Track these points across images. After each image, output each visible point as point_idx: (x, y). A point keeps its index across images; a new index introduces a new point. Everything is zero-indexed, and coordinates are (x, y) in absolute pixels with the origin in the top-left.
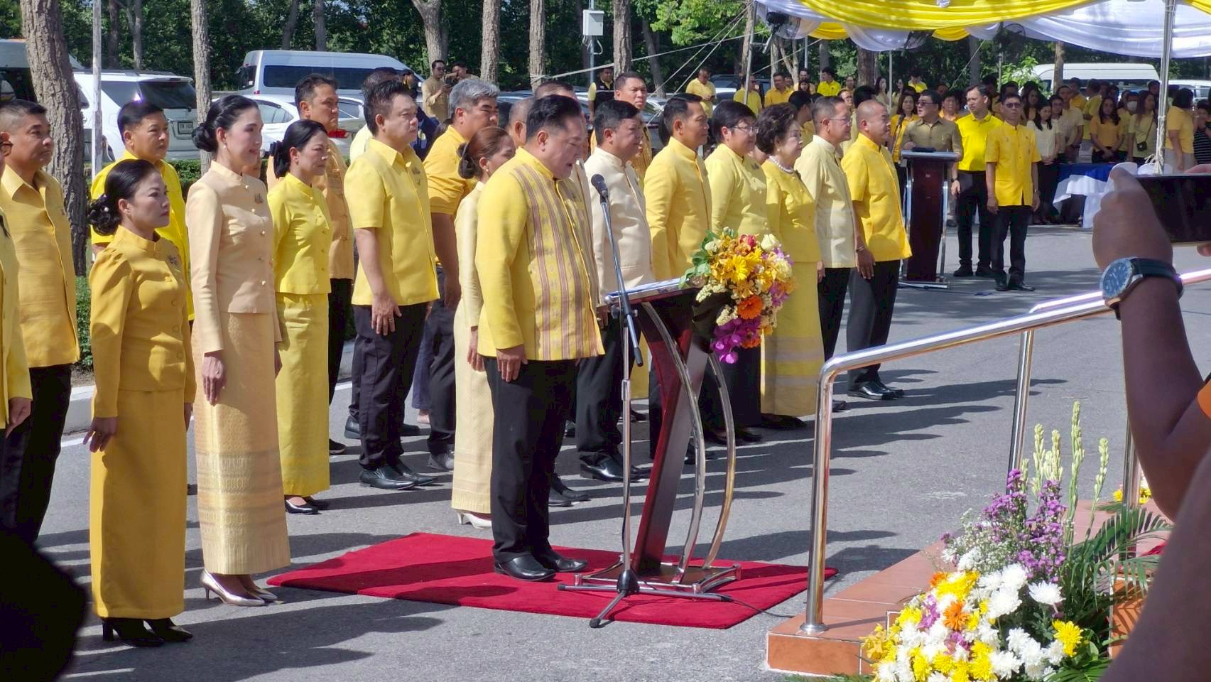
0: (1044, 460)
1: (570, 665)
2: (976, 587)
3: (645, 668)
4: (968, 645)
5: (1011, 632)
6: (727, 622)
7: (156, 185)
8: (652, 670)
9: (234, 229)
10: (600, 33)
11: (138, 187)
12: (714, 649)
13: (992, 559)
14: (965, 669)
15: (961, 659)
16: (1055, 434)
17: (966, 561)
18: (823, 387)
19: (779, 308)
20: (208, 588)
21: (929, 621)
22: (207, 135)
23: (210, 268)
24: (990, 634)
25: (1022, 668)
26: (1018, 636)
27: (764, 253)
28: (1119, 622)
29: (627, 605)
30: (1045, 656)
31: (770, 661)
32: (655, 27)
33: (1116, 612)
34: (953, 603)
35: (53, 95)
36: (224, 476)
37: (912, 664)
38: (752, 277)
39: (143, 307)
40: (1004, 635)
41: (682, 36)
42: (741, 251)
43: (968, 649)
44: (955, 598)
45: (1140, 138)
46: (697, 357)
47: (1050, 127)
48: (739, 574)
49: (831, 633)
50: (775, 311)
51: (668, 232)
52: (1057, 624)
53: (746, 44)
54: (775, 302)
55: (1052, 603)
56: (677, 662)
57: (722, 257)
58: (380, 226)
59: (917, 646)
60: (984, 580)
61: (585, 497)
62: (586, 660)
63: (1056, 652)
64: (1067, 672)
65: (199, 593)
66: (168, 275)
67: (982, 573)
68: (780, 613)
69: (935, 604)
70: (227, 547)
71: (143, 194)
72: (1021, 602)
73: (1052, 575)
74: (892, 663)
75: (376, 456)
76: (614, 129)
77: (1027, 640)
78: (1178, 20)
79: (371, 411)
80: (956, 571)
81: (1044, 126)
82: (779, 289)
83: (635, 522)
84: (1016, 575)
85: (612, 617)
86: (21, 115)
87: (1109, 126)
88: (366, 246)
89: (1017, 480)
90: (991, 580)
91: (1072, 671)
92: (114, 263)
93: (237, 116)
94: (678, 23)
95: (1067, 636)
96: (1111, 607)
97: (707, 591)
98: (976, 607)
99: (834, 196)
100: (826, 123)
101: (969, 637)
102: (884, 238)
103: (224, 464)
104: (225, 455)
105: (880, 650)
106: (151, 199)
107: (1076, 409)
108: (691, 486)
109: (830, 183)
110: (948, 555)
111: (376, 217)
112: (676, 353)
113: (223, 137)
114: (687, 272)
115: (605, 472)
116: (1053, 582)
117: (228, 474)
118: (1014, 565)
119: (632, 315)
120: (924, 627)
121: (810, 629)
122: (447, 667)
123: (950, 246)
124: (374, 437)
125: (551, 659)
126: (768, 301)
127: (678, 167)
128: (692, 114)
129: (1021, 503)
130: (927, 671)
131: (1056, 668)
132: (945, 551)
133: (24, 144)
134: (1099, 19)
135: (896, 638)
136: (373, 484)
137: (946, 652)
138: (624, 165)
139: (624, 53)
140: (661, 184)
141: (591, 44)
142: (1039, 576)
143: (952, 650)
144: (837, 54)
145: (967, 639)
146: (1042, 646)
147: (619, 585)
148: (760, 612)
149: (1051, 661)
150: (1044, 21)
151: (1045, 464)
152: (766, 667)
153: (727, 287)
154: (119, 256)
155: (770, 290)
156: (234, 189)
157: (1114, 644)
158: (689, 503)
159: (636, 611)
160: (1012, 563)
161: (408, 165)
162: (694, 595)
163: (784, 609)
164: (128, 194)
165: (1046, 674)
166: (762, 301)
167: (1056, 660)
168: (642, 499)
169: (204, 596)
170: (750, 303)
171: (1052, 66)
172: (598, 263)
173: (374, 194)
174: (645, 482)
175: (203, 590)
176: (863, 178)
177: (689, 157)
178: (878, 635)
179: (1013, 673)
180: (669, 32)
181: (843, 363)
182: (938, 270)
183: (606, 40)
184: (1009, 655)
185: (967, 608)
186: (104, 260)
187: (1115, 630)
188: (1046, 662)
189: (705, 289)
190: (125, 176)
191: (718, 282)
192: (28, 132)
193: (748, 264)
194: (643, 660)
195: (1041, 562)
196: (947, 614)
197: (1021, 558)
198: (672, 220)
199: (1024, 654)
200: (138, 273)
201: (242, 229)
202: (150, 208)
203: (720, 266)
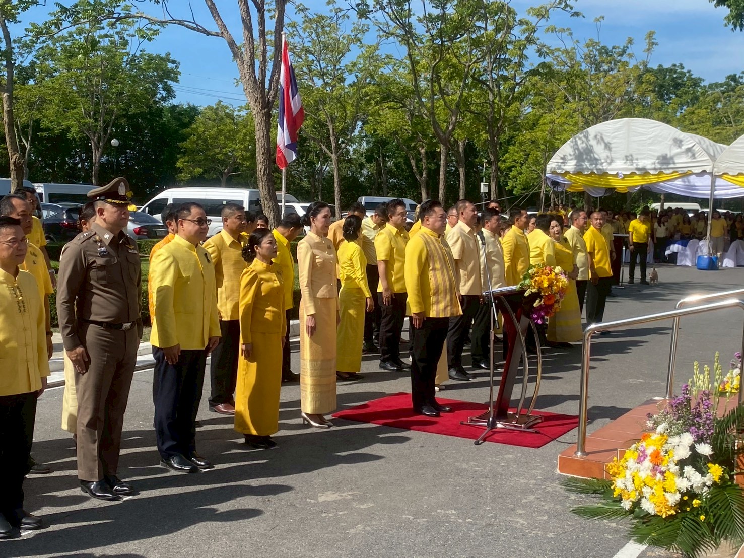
0: (699, 379)
1: (464, 466)
2: (666, 443)
3: (500, 470)
4: (663, 473)
5: (685, 467)
6: (538, 445)
7: (271, 239)
8: (503, 470)
9: (318, 261)
10: (487, 191)
11: (263, 240)
12: (532, 460)
13: (674, 430)
14: (661, 485)
15: (660, 480)
16: (706, 368)
17: (660, 428)
18: (586, 338)
19: (562, 300)
20: (304, 419)
21: (642, 458)
22: (306, 219)
23: (308, 278)
24: (675, 469)
25: (691, 487)
26: (689, 470)
27: (556, 274)
28: (740, 463)
29: (492, 433)
30: (703, 481)
31: (559, 469)
32: (507, 188)
33: (738, 458)
34: (654, 451)
35: (269, 207)
36: (311, 370)
37: (633, 480)
38: (551, 285)
39: (263, 294)
40: (682, 469)
41: (517, 192)
42: (545, 274)
43: (663, 475)
44: (655, 448)
45: (699, 230)
46: (525, 321)
47: (664, 225)
48: (543, 419)
49: (590, 457)
50: (561, 301)
51: (512, 264)
52: (710, 465)
53: (542, 194)
54: (560, 296)
55: (707, 455)
56: (515, 466)
57: (536, 276)
58: (388, 259)
59: (636, 471)
60: (670, 440)
61: (475, 376)
62: (472, 463)
63: (709, 480)
64: (715, 491)
65: (300, 421)
66: (275, 280)
67: (670, 436)
68: (563, 440)
69: (645, 450)
70: (311, 401)
71: (265, 243)
72: (690, 453)
73: (706, 439)
74: (623, 479)
75: (386, 356)
76: (489, 220)
77: (694, 472)
78: (717, 184)
79: (384, 337)
80: (655, 433)
81: (662, 225)
82: (562, 291)
83: (497, 389)
84: (688, 438)
85: (484, 440)
86: (233, 210)
87: (687, 225)
88: (381, 269)
89: (687, 390)
90: (675, 440)
91: (718, 490)
92: (250, 275)
93: (320, 211)
94: (516, 187)
95: (716, 472)
96: (736, 456)
97: (529, 428)
98: (667, 453)
99: (580, 251)
100: (576, 220)
101: (663, 469)
102: (601, 268)
103: (311, 364)
104: (312, 360)
105: (616, 471)
106: (269, 245)
107: (717, 355)
108: (521, 372)
109: (578, 245)
110: (650, 424)
111: (387, 256)
112: (515, 318)
113: (313, 220)
114: (521, 283)
115: (483, 365)
116: (707, 443)
117: (314, 369)
118: (687, 433)
119: (495, 303)
120: (640, 460)
121: (579, 454)
122: (407, 465)
123: (625, 272)
124: (386, 348)
125: (455, 462)
126: (558, 297)
127: (517, 237)
128: (523, 215)
129: (688, 400)
130: (642, 485)
131: (709, 487)
132: (648, 422)
133: (234, 223)
134: (687, 184)
135: (625, 465)
136: (385, 368)
137: (651, 476)
138: (494, 235)
139: (495, 196)
140: (510, 244)
141: (483, 195)
142: (700, 439)
143: (655, 475)
144: (575, 199)
145: (662, 470)
146: (702, 476)
147: (488, 422)
148: (553, 440)
149: (707, 484)
150: (661, 184)
151: (700, 381)
152: (558, 472)
153: (538, 290)
154: (253, 272)
155: (558, 292)
156: (318, 243)
157: (737, 474)
158: (521, 381)
159: (496, 436)
160: (685, 432)
161: (402, 235)
162: (523, 429)
163: (565, 438)
164: (259, 243)
165: (704, 491)
166: (555, 297)
167: (709, 483)
168: (500, 378)
169: (302, 422)
170: (549, 297)
171: (660, 204)
172: (482, 276)
173: (387, 245)
174: (500, 370)
175: (302, 419)
176: (593, 243)
177: (521, 233)
178: (615, 463)
179: (687, 489)
180: (512, 190)
181: (596, 328)
182: (620, 280)
183: (489, 193)
184: (685, 480)
185: (662, 454)
186: (246, 273)
187: (738, 467)
188: (704, 484)
189: (528, 290)
190: (257, 235)
191: (534, 288)
192: (236, 218)
193: (549, 280)
194: (499, 464)
195: (700, 432)
196: (651, 456)
197: (690, 430)
198: (514, 260)
199: (693, 479)
200: (262, 279)
201: (321, 260)
202: (268, 248)
203: (536, 280)
